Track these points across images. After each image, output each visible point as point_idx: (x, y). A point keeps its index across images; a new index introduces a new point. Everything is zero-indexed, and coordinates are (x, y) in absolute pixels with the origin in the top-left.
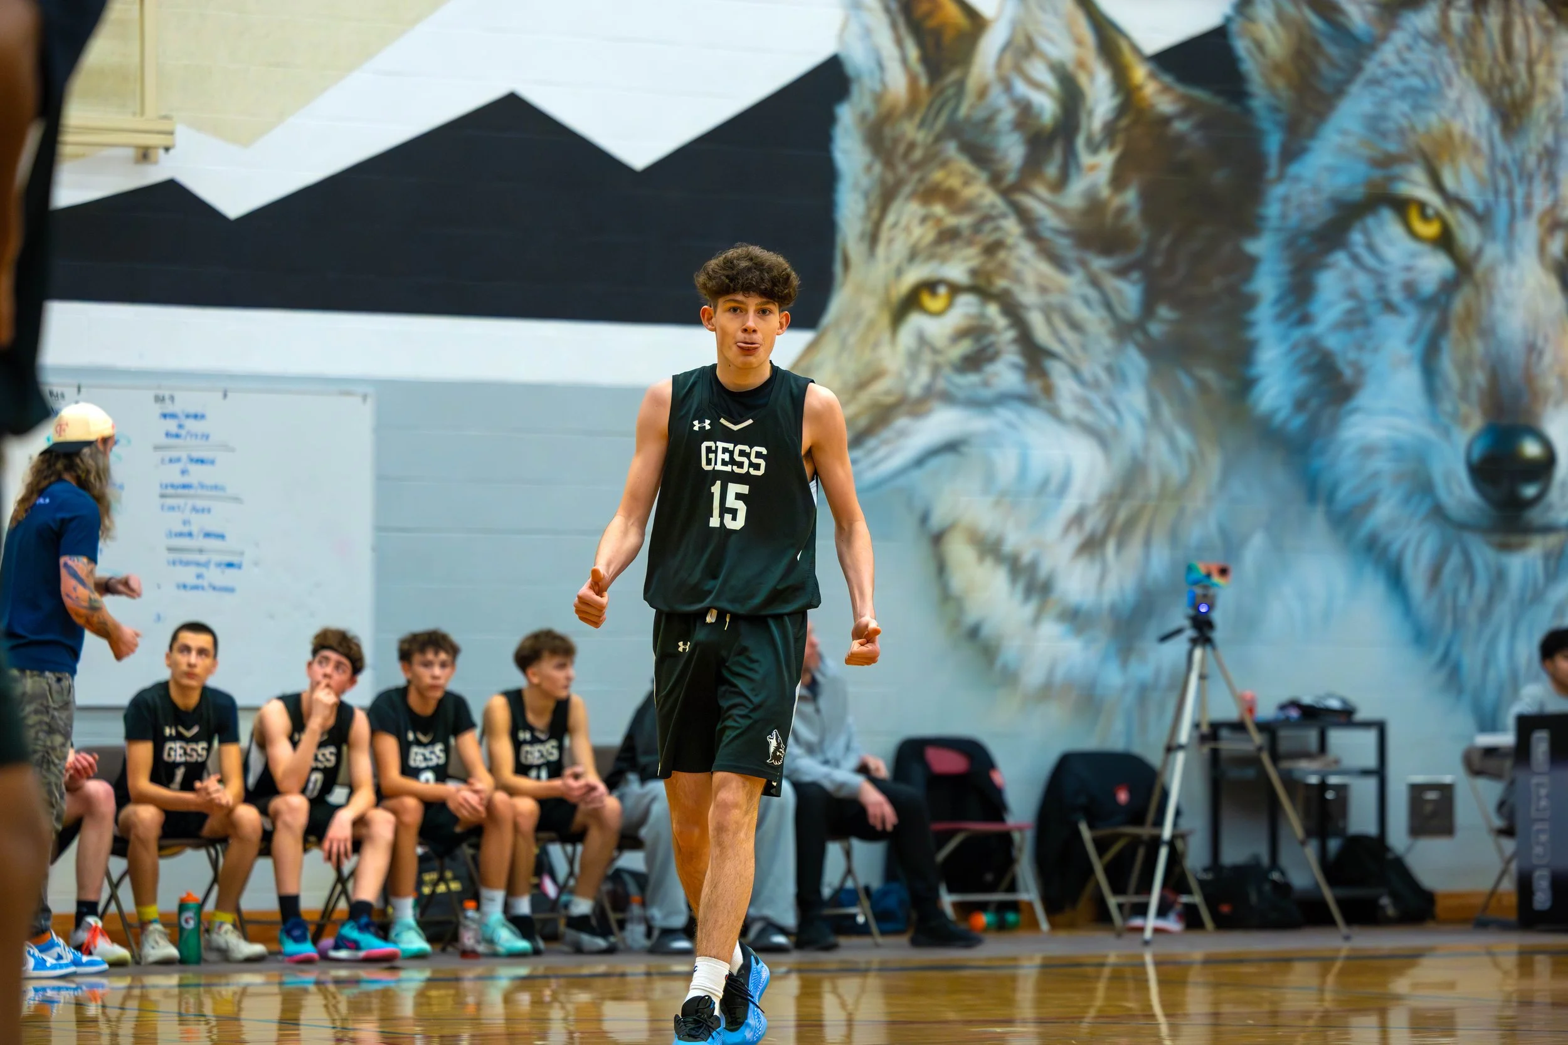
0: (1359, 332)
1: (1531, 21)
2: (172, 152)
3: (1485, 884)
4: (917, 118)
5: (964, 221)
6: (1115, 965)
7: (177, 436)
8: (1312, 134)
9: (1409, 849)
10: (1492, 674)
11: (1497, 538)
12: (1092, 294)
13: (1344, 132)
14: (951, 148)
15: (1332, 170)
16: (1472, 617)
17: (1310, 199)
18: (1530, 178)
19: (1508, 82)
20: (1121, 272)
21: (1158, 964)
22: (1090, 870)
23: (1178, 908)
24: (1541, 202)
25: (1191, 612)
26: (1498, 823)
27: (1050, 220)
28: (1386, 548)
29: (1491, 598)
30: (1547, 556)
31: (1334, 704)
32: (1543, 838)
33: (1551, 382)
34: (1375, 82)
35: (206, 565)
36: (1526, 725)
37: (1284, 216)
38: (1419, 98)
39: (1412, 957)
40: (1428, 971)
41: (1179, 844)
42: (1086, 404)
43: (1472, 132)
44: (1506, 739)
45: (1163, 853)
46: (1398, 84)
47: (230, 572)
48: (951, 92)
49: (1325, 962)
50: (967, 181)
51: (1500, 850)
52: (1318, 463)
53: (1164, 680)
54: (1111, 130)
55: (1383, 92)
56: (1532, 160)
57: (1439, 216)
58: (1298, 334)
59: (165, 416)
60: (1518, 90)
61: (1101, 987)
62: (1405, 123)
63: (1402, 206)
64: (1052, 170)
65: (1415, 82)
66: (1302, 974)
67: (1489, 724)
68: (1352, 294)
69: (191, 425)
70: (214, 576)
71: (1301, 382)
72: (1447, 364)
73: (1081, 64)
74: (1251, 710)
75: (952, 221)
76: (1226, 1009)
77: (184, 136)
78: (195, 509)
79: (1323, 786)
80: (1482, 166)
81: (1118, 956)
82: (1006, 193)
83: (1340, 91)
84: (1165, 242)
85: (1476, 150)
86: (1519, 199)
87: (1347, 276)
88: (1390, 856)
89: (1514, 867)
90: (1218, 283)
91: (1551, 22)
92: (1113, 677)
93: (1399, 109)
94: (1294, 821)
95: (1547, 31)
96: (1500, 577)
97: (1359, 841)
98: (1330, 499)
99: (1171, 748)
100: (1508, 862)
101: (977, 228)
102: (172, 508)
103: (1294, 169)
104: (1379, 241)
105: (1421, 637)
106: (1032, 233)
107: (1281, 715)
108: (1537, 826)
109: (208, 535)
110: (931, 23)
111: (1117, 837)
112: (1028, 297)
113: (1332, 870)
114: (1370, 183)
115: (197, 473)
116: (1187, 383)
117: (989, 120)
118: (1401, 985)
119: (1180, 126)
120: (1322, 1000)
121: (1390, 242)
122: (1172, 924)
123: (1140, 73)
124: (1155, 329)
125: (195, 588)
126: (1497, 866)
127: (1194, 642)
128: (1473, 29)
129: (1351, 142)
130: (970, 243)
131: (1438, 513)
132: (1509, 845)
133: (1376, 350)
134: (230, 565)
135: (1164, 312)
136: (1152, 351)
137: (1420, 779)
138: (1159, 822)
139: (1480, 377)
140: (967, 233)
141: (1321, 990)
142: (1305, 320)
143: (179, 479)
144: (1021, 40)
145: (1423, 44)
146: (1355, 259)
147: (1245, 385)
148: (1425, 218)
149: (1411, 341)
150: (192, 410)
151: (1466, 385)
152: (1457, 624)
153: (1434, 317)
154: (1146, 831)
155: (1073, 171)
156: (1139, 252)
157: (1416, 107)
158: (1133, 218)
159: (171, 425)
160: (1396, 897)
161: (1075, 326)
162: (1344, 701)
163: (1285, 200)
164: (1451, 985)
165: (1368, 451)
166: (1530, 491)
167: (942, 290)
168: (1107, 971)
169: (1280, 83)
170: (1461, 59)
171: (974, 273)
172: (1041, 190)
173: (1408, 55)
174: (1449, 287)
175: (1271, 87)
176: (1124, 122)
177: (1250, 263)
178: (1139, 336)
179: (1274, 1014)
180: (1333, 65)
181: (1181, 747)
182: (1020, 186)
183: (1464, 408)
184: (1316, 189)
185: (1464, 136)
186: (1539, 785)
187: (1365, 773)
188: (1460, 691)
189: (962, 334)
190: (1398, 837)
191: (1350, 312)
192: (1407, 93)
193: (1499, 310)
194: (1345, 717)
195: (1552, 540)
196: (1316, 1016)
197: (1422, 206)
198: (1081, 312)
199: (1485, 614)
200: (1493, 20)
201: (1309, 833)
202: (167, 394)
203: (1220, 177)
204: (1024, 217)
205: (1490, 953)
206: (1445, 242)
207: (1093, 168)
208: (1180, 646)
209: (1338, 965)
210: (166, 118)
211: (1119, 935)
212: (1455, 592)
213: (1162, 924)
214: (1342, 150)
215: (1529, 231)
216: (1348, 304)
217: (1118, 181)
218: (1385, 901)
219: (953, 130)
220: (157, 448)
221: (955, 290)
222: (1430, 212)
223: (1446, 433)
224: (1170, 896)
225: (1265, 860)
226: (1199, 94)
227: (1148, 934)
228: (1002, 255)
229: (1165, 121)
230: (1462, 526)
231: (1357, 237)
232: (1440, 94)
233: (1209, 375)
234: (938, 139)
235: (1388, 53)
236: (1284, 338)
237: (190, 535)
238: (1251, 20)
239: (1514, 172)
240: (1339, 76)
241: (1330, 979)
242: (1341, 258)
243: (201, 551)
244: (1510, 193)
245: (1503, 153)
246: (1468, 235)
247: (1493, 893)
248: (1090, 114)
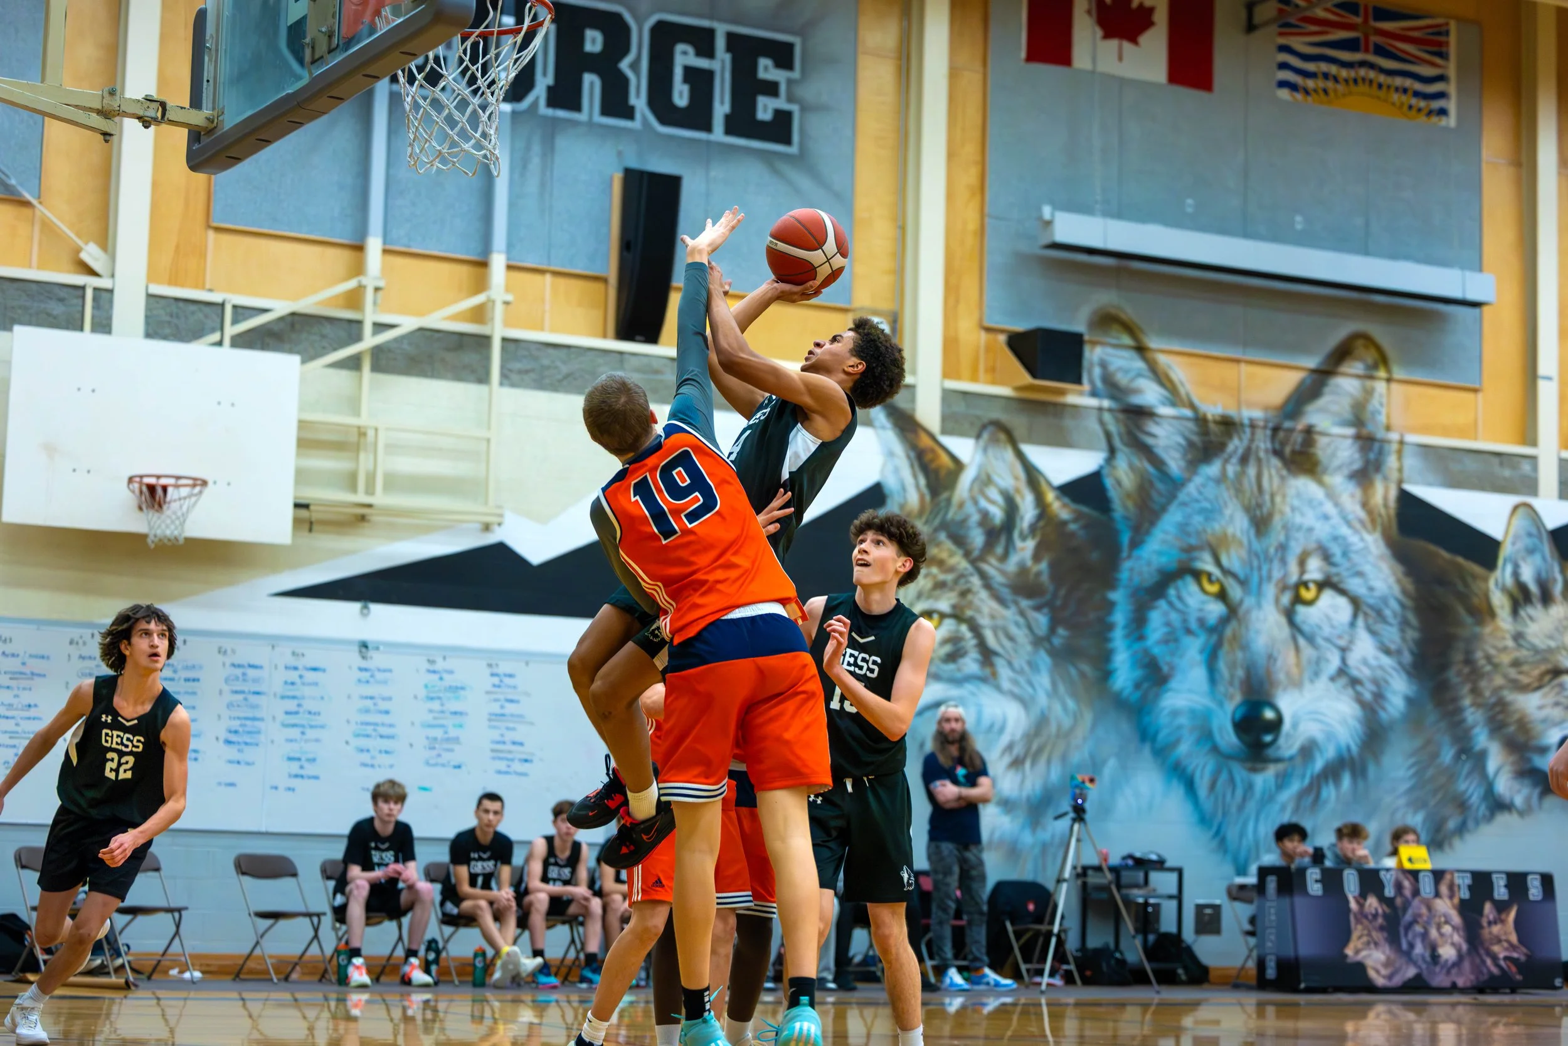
0: (1172, 645)
1: (1273, 472)
2: (503, 527)
3: (1237, 963)
4: (924, 519)
5: (949, 577)
6: (1024, 1005)
7: (499, 686)
8: (1148, 533)
9: (1195, 941)
10: (1244, 842)
11: (1249, 765)
12: (1021, 620)
13: (1166, 532)
14: (942, 536)
15: (1160, 553)
16: (1234, 810)
17: (1145, 569)
18: (1271, 561)
19: (1259, 506)
20: (1038, 608)
21: (1048, 1005)
22: (1011, 948)
23: (1061, 972)
24: (1277, 574)
25: (1072, 803)
26: (1248, 927)
27: (998, 578)
28: (1184, 770)
29: (1244, 799)
30: (1277, 776)
31: (1154, 857)
32: (1273, 937)
33: (1281, 676)
34: (1184, 504)
35: (512, 760)
36: (1263, 872)
37: (1130, 579)
38: (1210, 514)
39: (1195, 1005)
40: (1204, 1013)
41: (1063, 935)
42: (1015, 682)
43: (1238, 534)
44: (1251, 879)
45: (1054, 941)
46: (1197, 506)
47: (527, 765)
48: (943, 504)
49: (1145, 1006)
50: (952, 555)
51: (1247, 943)
52: (1147, 719)
53: (1057, 840)
54: (1033, 528)
55: (1188, 510)
56: (1272, 550)
57: (1218, 580)
58: (1137, 646)
59: (493, 675)
60: (1265, 510)
61: (1015, 1018)
62: (1200, 528)
63: (1197, 575)
64: (999, 550)
65: (1207, 505)
66: (1132, 1013)
67: (1242, 871)
68: (1168, 624)
69: (507, 681)
70: (518, 767)
71: (1138, 673)
72: (1222, 665)
73: (1017, 490)
74: (1106, 860)
75: (942, 577)
76: (1087, 1033)
77: (510, 518)
78: (508, 729)
79: (1146, 904)
80: (1243, 553)
81: (1026, 999)
82: (973, 562)
83: (1164, 509)
84: (1062, 592)
85: (1240, 544)
86: (1264, 572)
87: (1166, 614)
88: (1184, 945)
89: (1255, 954)
90: (1092, 616)
91: (1284, 472)
92: (1027, 838)
93: (1197, 520)
94: (1129, 925)
95: (1282, 478)
96: (1249, 787)
97: (1167, 936)
98: (1154, 739)
99: (1059, 881)
100: (1251, 951)
101: (956, 582)
102: (495, 727)
103: (1136, 553)
104: (1184, 594)
105: (1204, 820)
106: (988, 585)
107: (1123, 863)
108: (1268, 931)
109: (514, 743)
110: (933, 466)
111: (1027, 930)
112: (984, 621)
113: (1150, 952)
114: (1180, 561)
115: (510, 708)
116: (1073, 672)
117: (964, 521)
118: (1188, 1021)
119: (1073, 527)
120: (1142, 1029)
121: (1190, 594)
122: (1058, 981)
123: (1050, 496)
124: (1057, 641)
125: (507, 773)
126: (1245, 952)
127: (1074, 820)
128: (1240, 476)
129: (1169, 538)
130: (952, 589)
131: (1215, 749)
132: (1252, 941)
133: (1181, 657)
134: (526, 761)
135: (1061, 631)
136: (1053, 653)
137: (1201, 901)
138: (1052, 922)
139: (1240, 673)
140: (950, 583)
141: (1142, 1023)
142: (1141, 638)
143: (498, 711)
144: (984, 477)
145: (1211, 484)
146: (1171, 604)
147: (1106, 675)
148: (1210, 581)
149: (1201, 652)
150: (508, 671)
151: (1232, 676)
152: (1225, 814)
153: (1214, 638)
154: (1044, 928)
155: (1011, 551)
156: (1048, 597)
157: (1207, 519)
158: (1045, 578)
159: (496, 680)
160: (1185, 968)
161: (1011, 638)
162: (1159, 856)
163: (1131, 570)
164: (1217, 1022)
165: (1175, 713)
166: (1268, 738)
167: (936, 616)
168: (1019, 1009)
169: (1130, 504)
170: (1232, 492)
171: (954, 607)
172: (993, 561)
173: (1202, 490)
174: (1224, 621)
175: (1125, 507)
176: (1041, 524)
177: (1110, 606)
178: (1047, 645)
179: (1115, 1037)
180: (1160, 494)
181: (1065, 880)
182: (982, 558)
183: (1231, 690)
184: (1149, 564)
185: (1234, 536)
186: (1270, 907)
187: (1171, 897)
188: (1225, 851)
189: (945, 642)
190: (1188, 934)
191: (1169, 633)
192: (1202, 511)
193: (1252, 634)
194: (1160, 865)
195: (1280, 767)
196: (1139, 1039)
197: (1209, 575)
198: (1014, 630)
199: (1241, 808)
200: (1252, 471)
201: (1137, 931)
202: (494, 662)
203: (1095, 556)
204: (983, 576)
205: (1241, 1005)
206: (1222, 596)
207: (1023, 549)
208: (1065, 822)
209: (1153, 1008)
210: (500, 507)
211: (1027, 987)
212: (1224, 796)
213: (1052, 981)
214: (1164, 542)
215: (1270, 590)
216: (1165, 630)
217: (1037, 557)
218: (1180, 971)
219: (944, 526)
220: (488, 693)
221: (943, 616)
222: (1214, 578)
223: (1221, 704)
224: (1057, 964)
225: (1112, 946)
226: (1084, 509)
227: (1044, 987)
228: (970, 597)
229: (1064, 523)
230: (1229, 757)
231: (1172, 592)
232: (1221, 512)
233: (1086, 668)
234: (936, 530)
235: (1191, 488)
236: (1129, 647)
237: (504, 743)
238: (1114, 467)
239: (1262, 557)
240: (1163, 500)
241: (1148, 1017)
242: (1162, 604)
243: (510, 752)
244: (1260, 568)
245: (1256, 546)
246: (1235, 592)
247: (1243, 968)
248: (1022, 518)
